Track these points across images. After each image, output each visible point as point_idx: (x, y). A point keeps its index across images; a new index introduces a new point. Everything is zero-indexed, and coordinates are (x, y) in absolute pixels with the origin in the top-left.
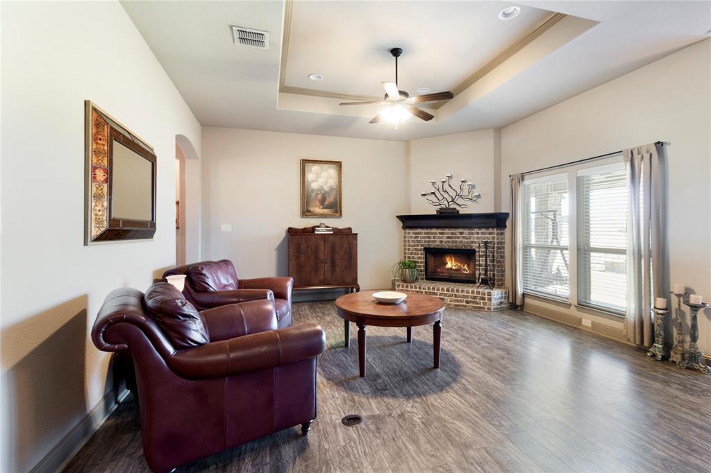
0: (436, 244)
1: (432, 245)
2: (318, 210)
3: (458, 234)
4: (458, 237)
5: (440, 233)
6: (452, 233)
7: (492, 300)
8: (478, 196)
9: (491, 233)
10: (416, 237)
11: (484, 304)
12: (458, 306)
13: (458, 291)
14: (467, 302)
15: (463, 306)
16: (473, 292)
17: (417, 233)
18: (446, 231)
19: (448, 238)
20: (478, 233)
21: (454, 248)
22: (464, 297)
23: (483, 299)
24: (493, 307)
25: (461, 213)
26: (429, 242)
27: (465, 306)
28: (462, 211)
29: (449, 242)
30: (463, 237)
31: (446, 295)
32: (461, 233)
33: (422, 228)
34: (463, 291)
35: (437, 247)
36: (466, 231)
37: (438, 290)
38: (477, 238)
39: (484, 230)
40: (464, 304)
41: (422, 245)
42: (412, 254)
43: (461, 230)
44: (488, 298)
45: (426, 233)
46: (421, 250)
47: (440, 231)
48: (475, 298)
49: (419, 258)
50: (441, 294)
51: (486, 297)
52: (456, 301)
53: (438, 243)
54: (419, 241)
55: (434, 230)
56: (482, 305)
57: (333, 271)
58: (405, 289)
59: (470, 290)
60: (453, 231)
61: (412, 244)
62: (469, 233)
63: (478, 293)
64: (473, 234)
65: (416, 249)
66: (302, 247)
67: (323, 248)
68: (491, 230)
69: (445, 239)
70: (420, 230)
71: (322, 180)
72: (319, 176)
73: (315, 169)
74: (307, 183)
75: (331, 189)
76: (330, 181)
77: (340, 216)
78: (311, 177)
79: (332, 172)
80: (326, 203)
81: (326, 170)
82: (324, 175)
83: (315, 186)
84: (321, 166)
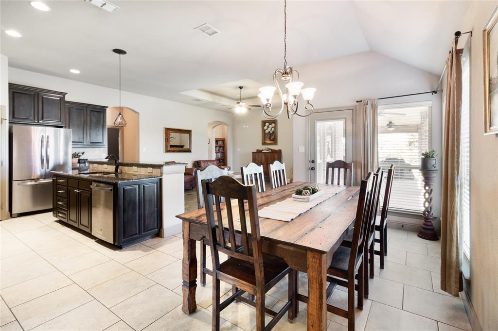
2: (268, 142)
66: (256, 158)
71: (269, 129)
72: (268, 127)
73: (267, 124)
74: (264, 131)
75: (273, 132)
76: (273, 129)
77: (277, 144)
78: (265, 128)
79: (273, 125)
80: (271, 139)
81: (271, 124)
82: (270, 126)
83: (267, 131)
84: (269, 123)
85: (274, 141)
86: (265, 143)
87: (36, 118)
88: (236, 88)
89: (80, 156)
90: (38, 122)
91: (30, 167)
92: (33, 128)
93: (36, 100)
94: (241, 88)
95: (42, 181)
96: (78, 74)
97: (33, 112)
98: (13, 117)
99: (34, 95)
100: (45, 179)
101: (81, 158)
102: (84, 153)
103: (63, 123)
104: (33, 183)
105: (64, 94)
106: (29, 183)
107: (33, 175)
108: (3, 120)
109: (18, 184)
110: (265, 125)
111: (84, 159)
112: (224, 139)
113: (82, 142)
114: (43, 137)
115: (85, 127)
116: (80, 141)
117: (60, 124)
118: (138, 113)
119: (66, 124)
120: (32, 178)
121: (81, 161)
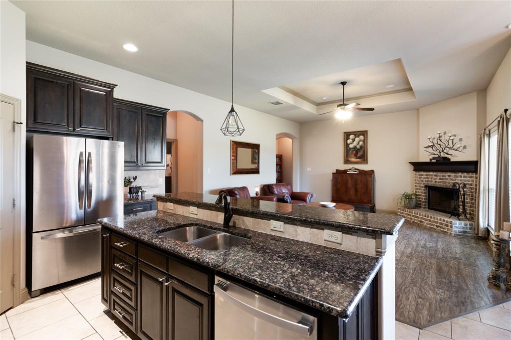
0: (432, 183)
1: (430, 184)
2: (353, 160)
3: (447, 177)
4: (447, 179)
5: (436, 176)
6: (443, 176)
7: (453, 227)
8: (465, 147)
9: (471, 177)
10: (420, 178)
11: (448, 229)
12: (431, 228)
13: (431, 217)
14: (437, 226)
15: (434, 228)
16: (440, 220)
17: (421, 175)
18: (439, 174)
19: (440, 179)
20: (461, 176)
21: (444, 187)
22: (435, 222)
23: (447, 225)
24: (453, 233)
25: (452, 160)
26: (428, 181)
27: (436, 229)
28: (453, 159)
29: (440, 182)
30: (451, 179)
31: (424, 219)
32: (449, 176)
33: (424, 171)
34: (434, 218)
35: (433, 185)
36: (453, 175)
37: (420, 215)
38: (461, 180)
39: (465, 174)
40: (435, 227)
41: (424, 184)
42: (417, 189)
43: (449, 174)
44: (450, 226)
45: (426, 175)
46: (423, 187)
47: (435, 174)
48: (442, 224)
49: (422, 192)
50: (421, 218)
51: (449, 224)
52: (430, 224)
53: (433, 183)
54: (422, 181)
55: (431, 173)
56: (446, 230)
57: (356, 195)
58: (402, 211)
59: (439, 218)
60: (443, 174)
61: (418, 182)
62: (455, 176)
63: (444, 220)
64: (457, 177)
65: (420, 186)
66: (339, 180)
67: (350, 181)
68: (471, 174)
69: (438, 180)
70: (422, 173)
71: (355, 143)
72: (354, 140)
73: (352, 137)
74: (347, 145)
75: (361, 147)
76: (361, 143)
77: (367, 163)
78: (349, 141)
79: (362, 137)
80: (358, 155)
81: (358, 137)
82: (357, 139)
83: (351, 146)
84: (355, 135)
85: (364, 158)
86: (348, 160)
87: (71, 124)
88: (335, 84)
89: (131, 182)
90: (74, 130)
91: (60, 208)
92: (65, 139)
93: (71, 93)
94: (344, 83)
95: (80, 230)
96: (134, 53)
97: (66, 114)
98: (35, 121)
99: (68, 85)
100: (85, 225)
101: (133, 185)
102: (136, 177)
103: (109, 132)
104: (66, 234)
105: (112, 87)
106: (60, 235)
107: (65, 221)
108: (16, 126)
109: (42, 238)
110: (348, 138)
111: (136, 187)
112: (282, 155)
113: (134, 162)
114: (81, 154)
115: (139, 140)
116: (133, 160)
117: (106, 134)
118: (202, 121)
119: (113, 134)
120: (64, 226)
121: (132, 190)
